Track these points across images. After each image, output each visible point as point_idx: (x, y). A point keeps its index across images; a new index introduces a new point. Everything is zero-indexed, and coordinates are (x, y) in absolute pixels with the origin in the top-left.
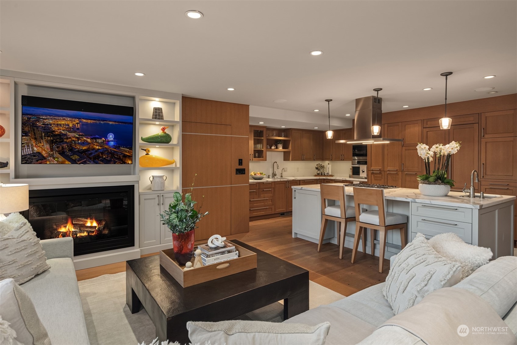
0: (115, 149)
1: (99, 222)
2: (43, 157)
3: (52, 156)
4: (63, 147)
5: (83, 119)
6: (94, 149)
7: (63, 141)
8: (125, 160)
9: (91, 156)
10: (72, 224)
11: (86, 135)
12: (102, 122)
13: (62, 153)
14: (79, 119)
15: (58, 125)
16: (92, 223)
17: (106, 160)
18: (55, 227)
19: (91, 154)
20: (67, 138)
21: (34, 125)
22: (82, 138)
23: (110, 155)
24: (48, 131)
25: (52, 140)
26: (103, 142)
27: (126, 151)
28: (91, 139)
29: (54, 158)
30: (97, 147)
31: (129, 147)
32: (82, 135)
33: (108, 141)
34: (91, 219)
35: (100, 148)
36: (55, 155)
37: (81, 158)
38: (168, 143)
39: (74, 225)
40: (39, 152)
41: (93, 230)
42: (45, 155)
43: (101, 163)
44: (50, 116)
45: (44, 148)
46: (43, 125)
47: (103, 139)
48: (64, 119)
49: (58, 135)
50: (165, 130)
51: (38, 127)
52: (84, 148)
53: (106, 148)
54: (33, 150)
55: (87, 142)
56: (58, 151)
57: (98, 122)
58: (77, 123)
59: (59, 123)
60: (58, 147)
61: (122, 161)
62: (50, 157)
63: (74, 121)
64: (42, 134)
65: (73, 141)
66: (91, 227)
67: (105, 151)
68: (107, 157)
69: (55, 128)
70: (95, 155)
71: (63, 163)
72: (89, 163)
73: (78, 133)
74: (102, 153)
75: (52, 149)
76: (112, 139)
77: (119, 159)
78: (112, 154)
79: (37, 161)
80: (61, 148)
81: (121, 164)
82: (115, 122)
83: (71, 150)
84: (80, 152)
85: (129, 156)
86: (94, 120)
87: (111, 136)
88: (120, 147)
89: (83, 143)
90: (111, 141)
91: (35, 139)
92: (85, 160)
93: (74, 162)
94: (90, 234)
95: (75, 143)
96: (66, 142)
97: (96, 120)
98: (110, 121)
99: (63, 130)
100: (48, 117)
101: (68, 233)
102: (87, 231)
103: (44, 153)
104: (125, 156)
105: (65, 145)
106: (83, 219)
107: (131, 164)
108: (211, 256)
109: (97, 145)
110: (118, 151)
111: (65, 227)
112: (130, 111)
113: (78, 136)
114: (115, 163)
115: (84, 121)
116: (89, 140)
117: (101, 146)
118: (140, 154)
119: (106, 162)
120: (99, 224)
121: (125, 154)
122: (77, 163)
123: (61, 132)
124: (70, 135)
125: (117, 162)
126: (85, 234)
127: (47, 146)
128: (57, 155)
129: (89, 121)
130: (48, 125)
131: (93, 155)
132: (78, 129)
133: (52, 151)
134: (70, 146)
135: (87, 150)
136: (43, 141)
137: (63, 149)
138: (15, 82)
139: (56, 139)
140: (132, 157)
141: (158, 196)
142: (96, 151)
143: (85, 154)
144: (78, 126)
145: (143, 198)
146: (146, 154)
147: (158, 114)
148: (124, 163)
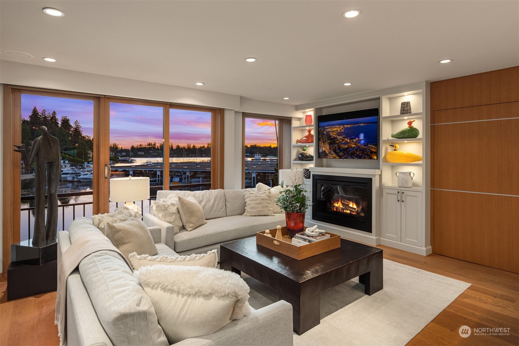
0: (365, 146)
1: (358, 205)
2: (327, 154)
3: (330, 153)
4: (335, 147)
5: (345, 125)
6: (351, 147)
7: (335, 143)
8: (372, 156)
9: (350, 153)
10: (341, 202)
11: (346, 137)
12: (356, 125)
13: (335, 151)
14: (343, 125)
15: (333, 131)
16: (353, 205)
17: (359, 156)
18: (332, 202)
19: (350, 151)
20: (337, 140)
21: (323, 134)
22: (345, 139)
23: (361, 152)
24: (329, 137)
25: (330, 142)
26: (357, 141)
27: (372, 148)
28: (350, 139)
29: (331, 155)
30: (353, 146)
31: (374, 144)
32: (344, 137)
33: (360, 140)
34: (353, 202)
35: (355, 146)
36: (332, 153)
37: (344, 154)
38: (416, 137)
39: (343, 204)
40: (325, 151)
41: (354, 211)
42: (327, 153)
43: (356, 158)
44: (329, 126)
45: (325, 148)
46: (326, 132)
47: (357, 139)
48: (336, 127)
49: (333, 138)
51: (324, 134)
52: (346, 147)
53: (359, 146)
54: (322, 149)
55: (347, 142)
56: (333, 150)
57: (353, 126)
58: (342, 129)
59: (334, 130)
61: (370, 157)
62: (330, 154)
63: (341, 127)
64: (326, 139)
65: (340, 142)
66: (352, 208)
67: (358, 148)
68: (360, 154)
69: (331, 134)
70: (352, 152)
71: (335, 158)
72: (348, 158)
73: (342, 136)
74: (356, 150)
75: (330, 149)
76: (363, 138)
77: (367, 155)
78: (363, 150)
79: (324, 156)
80: (334, 147)
81: (369, 159)
82: (365, 123)
83: (339, 149)
84: (343, 150)
85: (375, 152)
86: (351, 124)
87: (362, 136)
88: (368, 144)
89: (345, 144)
92: (346, 156)
93: (340, 157)
94: (352, 213)
95: (341, 143)
96: (337, 144)
97: (353, 124)
98: (361, 124)
99: (335, 135)
100: (329, 127)
101: (339, 208)
102: (350, 210)
103: (327, 151)
104: (372, 152)
105: (336, 145)
106: (348, 201)
107: (376, 159)
108: (296, 238)
109: (353, 144)
110: (367, 148)
111: (338, 203)
112: (376, 112)
113: (342, 138)
114: (364, 159)
115: (346, 126)
116: (348, 140)
117: (355, 145)
118: (384, 149)
119: (360, 157)
120: (357, 208)
121: (371, 150)
122: (342, 158)
123: (334, 137)
124: (339, 137)
125: (366, 157)
126: (348, 212)
127: (328, 147)
128: (332, 152)
129: (349, 126)
130: (328, 132)
132: (342, 133)
133: (330, 150)
134: (339, 146)
135: (347, 148)
136: (327, 143)
137: (335, 148)
138: (316, 108)
139: (332, 141)
140: (377, 153)
141: (399, 192)
142: (353, 149)
143: (347, 151)
144: (343, 131)
145: (385, 191)
146: (394, 150)
147: (406, 109)
148: (371, 158)
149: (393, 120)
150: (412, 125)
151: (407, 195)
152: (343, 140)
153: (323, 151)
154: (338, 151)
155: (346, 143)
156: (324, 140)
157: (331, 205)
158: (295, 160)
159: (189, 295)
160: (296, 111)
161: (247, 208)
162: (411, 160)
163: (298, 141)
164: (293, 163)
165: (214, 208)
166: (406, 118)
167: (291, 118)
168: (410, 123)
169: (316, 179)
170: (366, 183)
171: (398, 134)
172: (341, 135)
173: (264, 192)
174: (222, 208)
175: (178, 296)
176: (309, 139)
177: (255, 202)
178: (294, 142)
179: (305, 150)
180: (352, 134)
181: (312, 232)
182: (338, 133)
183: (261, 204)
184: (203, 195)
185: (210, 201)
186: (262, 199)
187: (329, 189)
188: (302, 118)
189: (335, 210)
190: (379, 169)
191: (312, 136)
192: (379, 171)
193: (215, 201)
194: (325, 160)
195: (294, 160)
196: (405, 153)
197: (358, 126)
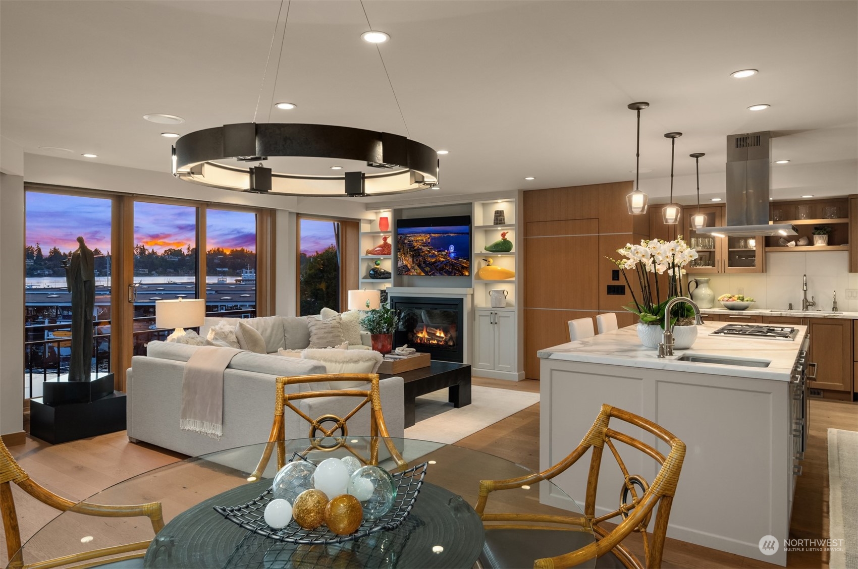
0: (455, 260)
1: (446, 332)
2: (409, 269)
3: (413, 268)
5: (432, 233)
6: (439, 261)
7: (419, 255)
8: (463, 272)
9: (438, 268)
10: (427, 331)
11: (434, 249)
12: (445, 235)
13: (419, 266)
14: (430, 234)
15: (416, 241)
16: (440, 333)
17: (449, 271)
18: (415, 331)
19: (438, 266)
20: (422, 252)
21: (404, 243)
22: (432, 251)
23: (452, 267)
24: (411, 247)
25: (414, 254)
26: (446, 254)
27: (464, 262)
28: (438, 251)
29: (415, 270)
30: (442, 259)
31: (465, 258)
32: (431, 249)
33: (450, 253)
34: (440, 330)
35: (444, 260)
37: (432, 270)
38: (509, 251)
39: (428, 333)
40: (406, 265)
41: (441, 340)
42: (409, 267)
43: (445, 274)
44: (412, 233)
45: (407, 261)
46: (409, 241)
47: (446, 251)
48: (420, 236)
49: (417, 249)
50: (505, 235)
51: (405, 244)
52: (433, 261)
53: (449, 260)
54: (403, 263)
56: (417, 264)
57: (442, 235)
58: (428, 238)
59: (418, 239)
60: (417, 260)
61: (461, 272)
63: (427, 236)
64: (408, 249)
65: (426, 254)
66: (440, 337)
67: (448, 263)
68: (449, 269)
69: (415, 244)
71: (419, 275)
72: (436, 274)
73: (429, 246)
74: (446, 265)
75: (413, 262)
76: (452, 251)
77: (458, 270)
78: (453, 265)
79: (405, 272)
80: (418, 261)
81: (460, 275)
82: (455, 233)
83: (425, 262)
84: (430, 264)
85: (466, 268)
86: (439, 233)
87: (452, 248)
88: (458, 258)
90: (453, 253)
91: (404, 254)
92: (434, 271)
93: (427, 273)
94: (439, 343)
95: (427, 256)
96: (422, 256)
97: (441, 233)
98: (451, 233)
99: (420, 245)
100: (411, 235)
101: (424, 338)
102: (437, 340)
103: (409, 265)
104: (463, 268)
105: (421, 258)
106: (434, 329)
107: (468, 276)
109: (442, 258)
110: (458, 262)
111: (422, 333)
112: (467, 220)
113: (429, 249)
114: (455, 275)
115: (433, 235)
116: (436, 253)
117: (445, 258)
118: (477, 264)
119: (449, 273)
120: (446, 336)
121: (463, 265)
122: (428, 275)
123: (419, 247)
124: (424, 249)
125: (456, 273)
126: (435, 342)
127: (411, 260)
128: (416, 267)
129: (436, 235)
130: (411, 241)
131: (439, 266)
132: (429, 243)
133: (413, 264)
134: (424, 259)
135: (435, 262)
136: (409, 255)
137: (420, 261)
138: (394, 209)
139: (416, 253)
140: (469, 269)
141: (492, 313)
142: (441, 263)
143: (434, 266)
144: (429, 241)
145: (477, 313)
146: (488, 265)
147: (499, 218)
148: (462, 275)
149: (487, 230)
150: (505, 237)
151: (500, 316)
152: (429, 251)
153: (403, 266)
154: (423, 265)
155: (433, 256)
156: (406, 251)
157: (413, 336)
158: (365, 278)
159: (344, 362)
160: (367, 210)
161: (313, 339)
162: (504, 277)
163: (368, 252)
164: (362, 282)
165: (272, 340)
166: (499, 228)
167: (360, 220)
168: (503, 235)
169: (396, 303)
170: (457, 305)
171: (491, 247)
172: (427, 246)
173: (333, 318)
174: (281, 340)
175: (336, 363)
176: (384, 250)
177: (323, 331)
178: (363, 254)
179: (378, 264)
180: (441, 245)
181: (403, 351)
182: (424, 243)
183: (331, 332)
184: (257, 323)
185: (266, 330)
186: (333, 327)
187: (411, 316)
188: (374, 220)
189: (419, 341)
190: (471, 287)
191: (389, 246)
192: (472, 289)
193: (272, 330)
194: (405, 278)
195: (363, 278)
196: (499, 268)
197: (447, 236)
